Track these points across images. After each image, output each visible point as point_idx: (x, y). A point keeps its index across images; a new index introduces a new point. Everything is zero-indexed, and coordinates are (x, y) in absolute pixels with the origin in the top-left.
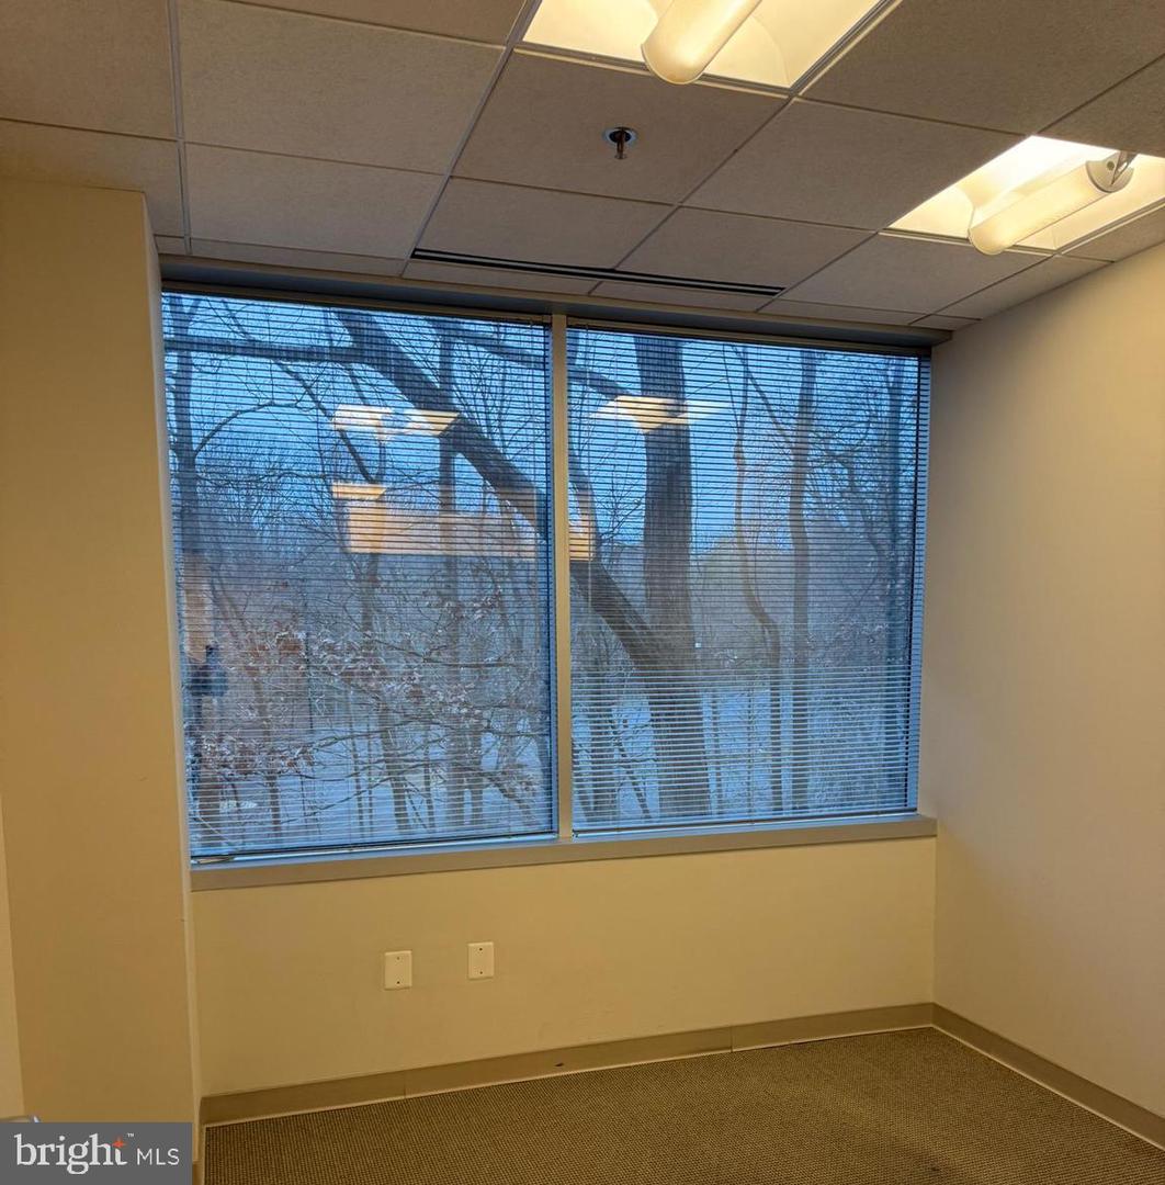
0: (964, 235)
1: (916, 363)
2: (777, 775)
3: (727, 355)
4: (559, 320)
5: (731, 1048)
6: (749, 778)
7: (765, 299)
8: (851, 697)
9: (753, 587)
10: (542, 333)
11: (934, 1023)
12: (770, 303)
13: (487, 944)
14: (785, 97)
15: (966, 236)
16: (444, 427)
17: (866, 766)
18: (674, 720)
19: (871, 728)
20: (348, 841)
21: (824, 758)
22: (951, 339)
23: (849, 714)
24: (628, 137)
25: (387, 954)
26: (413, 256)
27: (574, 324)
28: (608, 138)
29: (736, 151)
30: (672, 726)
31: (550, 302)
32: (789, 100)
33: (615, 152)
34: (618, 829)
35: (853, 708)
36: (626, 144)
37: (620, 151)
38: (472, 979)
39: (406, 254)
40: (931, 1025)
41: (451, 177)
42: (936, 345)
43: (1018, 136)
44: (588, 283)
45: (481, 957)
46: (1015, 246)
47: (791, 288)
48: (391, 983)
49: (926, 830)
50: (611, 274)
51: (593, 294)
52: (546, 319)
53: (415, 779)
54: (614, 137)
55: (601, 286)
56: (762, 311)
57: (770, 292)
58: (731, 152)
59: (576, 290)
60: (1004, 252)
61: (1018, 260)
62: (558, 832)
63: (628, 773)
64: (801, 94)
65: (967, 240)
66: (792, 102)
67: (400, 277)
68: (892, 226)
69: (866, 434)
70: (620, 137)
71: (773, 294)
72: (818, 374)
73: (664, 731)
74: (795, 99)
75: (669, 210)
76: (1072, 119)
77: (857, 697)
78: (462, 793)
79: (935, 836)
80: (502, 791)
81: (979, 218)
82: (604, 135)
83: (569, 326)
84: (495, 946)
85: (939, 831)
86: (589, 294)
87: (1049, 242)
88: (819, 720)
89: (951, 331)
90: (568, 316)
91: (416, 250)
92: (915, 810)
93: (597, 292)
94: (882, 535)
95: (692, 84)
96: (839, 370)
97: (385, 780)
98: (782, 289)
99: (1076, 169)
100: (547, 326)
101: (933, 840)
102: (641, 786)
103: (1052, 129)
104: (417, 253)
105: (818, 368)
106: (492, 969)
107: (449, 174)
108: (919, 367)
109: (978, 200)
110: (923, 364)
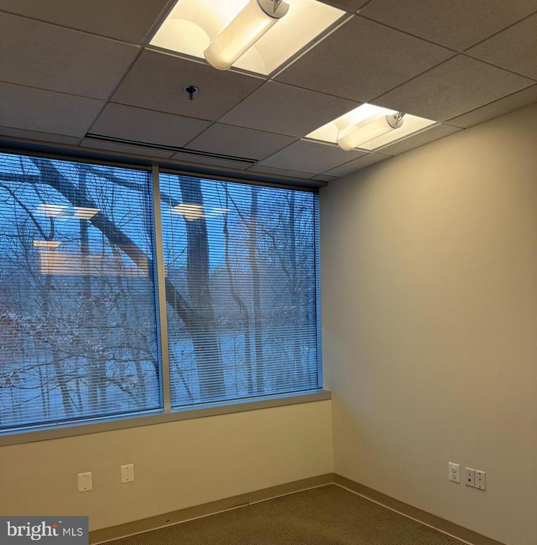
0: (335, 142)
1: (313, 195)
2: (250, 374)
3: (218, 186)
4: (155, 169)
5: (248, 504)
6: (236, 376)
7: (250, 164)
8: (279, 338)
9: (235, 289)
10: (147, 174)
11: (335, 482)
12: (252, 166)
13: (130, 465)
14: (265, 79)
15: (336, 142)
16: (93, 215)
17: (287, 369)
18: (205, 350)
19: (288, 352)
20: (55, 419)
21: (269, 366)
22: (327, 185)
23: (279, 345)
24: (195, 90)
25: (79, 474)
26: (86, 136)
27: (163, 171)
28: (185, 91)
29: (242, 100)
30: (204, 353)
31: (151, 161)
32: (267, 81)
33: (189, 97)
34: (192, 405)
35: (280, 343)
36: (194, 93)
37: (191, 96)
38: (123, 484)
39: (82, 135)
40: (333, 483)
41: (108, 102)
42: (321, 187)
43: (361, 103)
44: (171, 153)
45: (127, 472)
46: (356, 148)
47: (262, 160)
48: (81, 489)
49: (327, 396)
50: (181, 150)
51: (172, 158)
52: (149, 168)
53: (71, 385)
54: (188, 90)
55: (176, 155)
56: (248, 170)
57: (252, 161)
58: (240, 101)
59: (164, 156)
60: (352, 150)
61: (357, 153)
62: (164, 408)
63: (181, 376)
64: (272, 78)
65: (337, 144)
66: (268, 82)
67: (79, 146)
68: (306, 136)
69: (279, 224)
70: (191, 90)
71: (253, 162)
72: (259, 197)
73: (201, 356)
74: (270, 80)
75: (210, 123)
76: (382, 98)
77: (282, 338)
78: (96, 391)
79: (331, 399)
80: (121, 388)
81: (341, 136)
82: (183, 89)
83: (160, 172)
84: (134, 465)
85: (333, 397)
86: (170, 158)
87: (369, 147)
88: (266, 348)
89: (327, 182)
90: (160, 167)
91: (87, 133)
92: (322, 388)
93: (174, 157)
94: (289, 267)
95: (226, 70)
96: (266, 195)
97: (58, 386)
98: (257, 160)
99: (381, 118)
100: (150, 172)
101: (330, 401)
102: (187, 382)
103: (374, 101)
104: (88, 135)
105: (258, 194)
106: (133, 477)
107: (107, 101)
108: (314, 197)
109: (340, 128)
110: (315, 195)
